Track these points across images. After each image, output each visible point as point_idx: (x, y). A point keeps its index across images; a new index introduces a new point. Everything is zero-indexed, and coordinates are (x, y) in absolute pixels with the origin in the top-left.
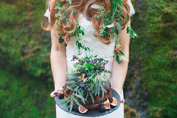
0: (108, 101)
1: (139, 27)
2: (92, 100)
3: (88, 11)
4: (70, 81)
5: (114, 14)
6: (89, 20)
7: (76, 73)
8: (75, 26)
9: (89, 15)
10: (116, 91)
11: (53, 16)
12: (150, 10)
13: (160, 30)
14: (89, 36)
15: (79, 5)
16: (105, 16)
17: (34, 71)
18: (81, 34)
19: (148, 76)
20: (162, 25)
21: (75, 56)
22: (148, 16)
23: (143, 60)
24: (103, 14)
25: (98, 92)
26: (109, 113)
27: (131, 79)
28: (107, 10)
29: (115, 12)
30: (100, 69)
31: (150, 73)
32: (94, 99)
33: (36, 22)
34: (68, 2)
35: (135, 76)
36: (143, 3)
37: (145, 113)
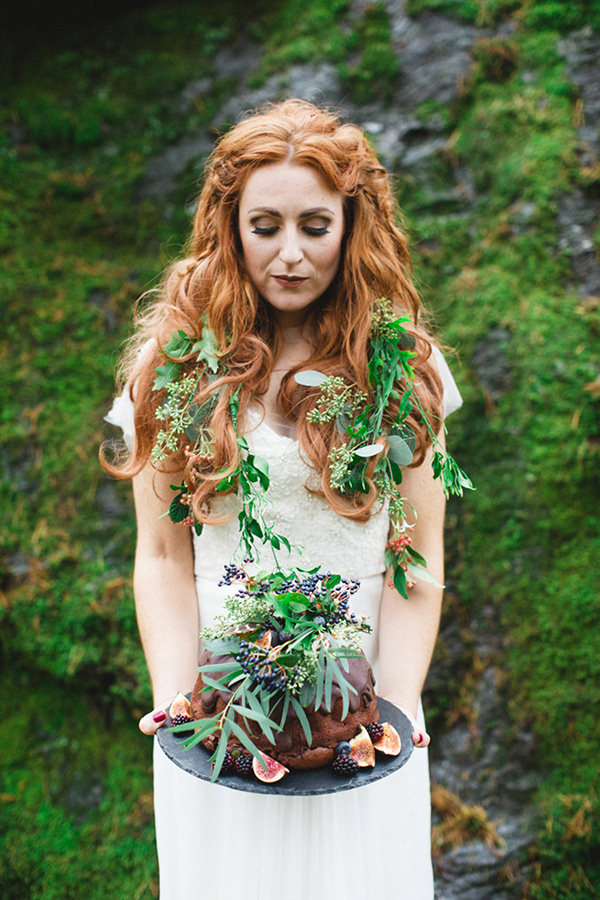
0: (364, 736)
1: (491, 459)
2: (303, 733)
3: (283, 399)
4: (216, 663)
5: (383, 404)
6: (285, 433)
7: (237, 631)
8: (236, 455)
9: (286, 412)
10: (400, 708)
11: (144, 417)
12: (533, 389)
13: (578, 472)
14: (286, 496)
15: (248, 373)
16: (347, 416)
17: (53, 655)
18: (256, 486)
19: (535, 664)
20: (583, 449)
21: (233, 566)
22: (526, 415)
23: (509, 597)
24: (342, 405)
25: (323, 700)
26: (372, 780)
27: (460, 681)
28: (354, 391)
29: (386, 399)
30: (329, 613)
31: (541, 651)
32: (312, 729)
33: (58, 446)
34: (205, 361)
35: (478, 665)
36: (504, 362)
37: (525, 819)
